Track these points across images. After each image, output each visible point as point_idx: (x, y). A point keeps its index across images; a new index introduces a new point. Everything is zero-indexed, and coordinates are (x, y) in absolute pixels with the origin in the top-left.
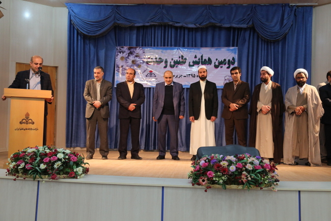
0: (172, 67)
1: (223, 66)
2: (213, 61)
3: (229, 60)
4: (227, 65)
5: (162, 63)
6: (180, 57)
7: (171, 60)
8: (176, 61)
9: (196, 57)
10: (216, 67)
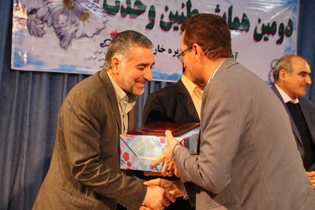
0: (165, 27)
1: (270, 37)
2: (253, 24)
3: (282, 26)
4: (277, 37)
5: (141, 17)
6: (183, 6)
7: (163, 11)
8: (174, 13)
9: (217, 10)
10: (257, 38)
